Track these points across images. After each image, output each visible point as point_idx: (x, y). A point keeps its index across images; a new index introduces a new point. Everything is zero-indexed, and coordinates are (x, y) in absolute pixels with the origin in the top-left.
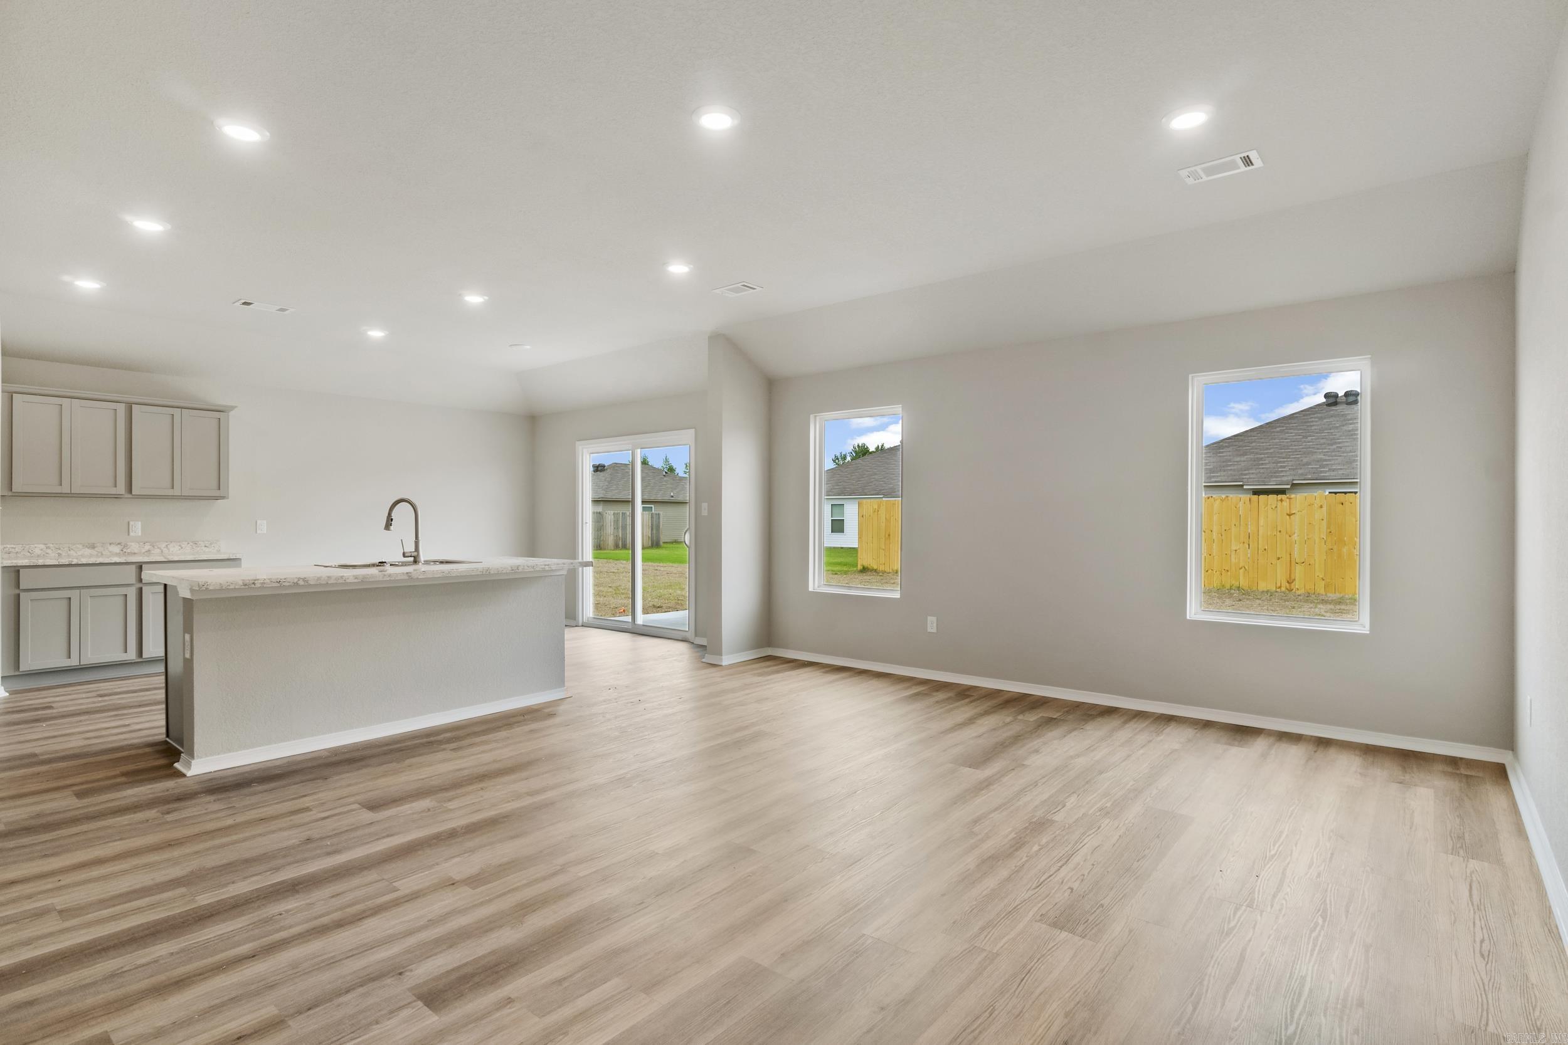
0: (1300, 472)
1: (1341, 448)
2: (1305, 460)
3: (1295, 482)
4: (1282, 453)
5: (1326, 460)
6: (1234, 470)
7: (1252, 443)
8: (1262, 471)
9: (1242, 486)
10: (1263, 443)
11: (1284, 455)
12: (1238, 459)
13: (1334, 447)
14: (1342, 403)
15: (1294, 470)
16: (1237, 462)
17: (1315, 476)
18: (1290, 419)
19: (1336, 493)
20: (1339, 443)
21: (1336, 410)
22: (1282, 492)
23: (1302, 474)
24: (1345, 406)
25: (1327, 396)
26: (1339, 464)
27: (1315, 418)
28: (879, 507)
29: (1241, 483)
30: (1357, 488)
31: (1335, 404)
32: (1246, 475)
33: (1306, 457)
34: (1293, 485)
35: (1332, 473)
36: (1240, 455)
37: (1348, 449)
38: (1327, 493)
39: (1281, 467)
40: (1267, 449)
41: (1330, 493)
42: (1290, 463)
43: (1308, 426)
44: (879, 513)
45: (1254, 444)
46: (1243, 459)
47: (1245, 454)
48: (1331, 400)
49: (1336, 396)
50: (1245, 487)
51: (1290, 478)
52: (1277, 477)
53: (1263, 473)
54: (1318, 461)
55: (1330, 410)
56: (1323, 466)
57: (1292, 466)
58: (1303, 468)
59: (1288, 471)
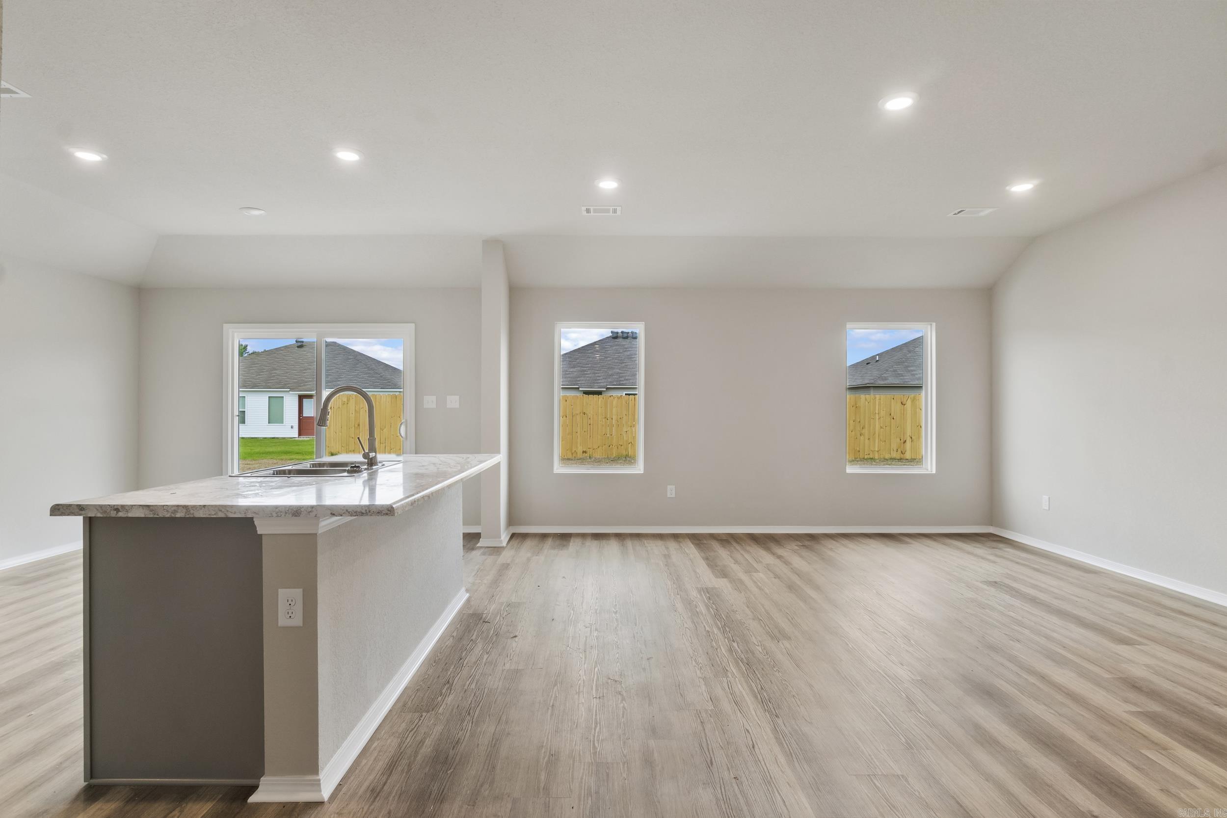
0: (609, 380)
1: (627, 365)
2: (610, 373)
3: (608, 387)
4: (596, 367)
5: (621, 373)
6: (571, 377)
7: (577, 359)
8: (588, 379)
9: (578, 388)
10: (583, 360)
11: (597, 369)
12: (572, 370)
13: (623, 365)
14: (620, 337)
15: (605, 379)
16: (571, 372)
17: (616, 383)
19: (629, 395)
20: (625, 363)
21: (618, 342)
22: (599, 393)
23: (611, 382)
24: (621, 340)
25: (613, 333)
26: (629, 376)
27: (609, 345)
28: (348, 400)
29: (577, 387)
30: (636, 391)
32: (579, 381)
33: (610, 371)
34: (607, 389)
35: (627, 382)
36: (572, 368)
37: (631, 367)
38: (624, 395)
39: (597, 376)
40: (587, 364)
41: (626, 394)
42: (602, 374)
43: (606, 350)
44: (349, 405)
45: (578, 361)
46: (574, 370)
47: (574, 367)
48: (615, 336)
49: (617, 333)
50: (580, 389)
51: (605, 384)
52: (597, 383)
53: (589, 380)
54: (617, 374)
55: (616, 341)
56: (620, 377)
57: (604, 376)
58: (609, 378)
59: (601, 379)
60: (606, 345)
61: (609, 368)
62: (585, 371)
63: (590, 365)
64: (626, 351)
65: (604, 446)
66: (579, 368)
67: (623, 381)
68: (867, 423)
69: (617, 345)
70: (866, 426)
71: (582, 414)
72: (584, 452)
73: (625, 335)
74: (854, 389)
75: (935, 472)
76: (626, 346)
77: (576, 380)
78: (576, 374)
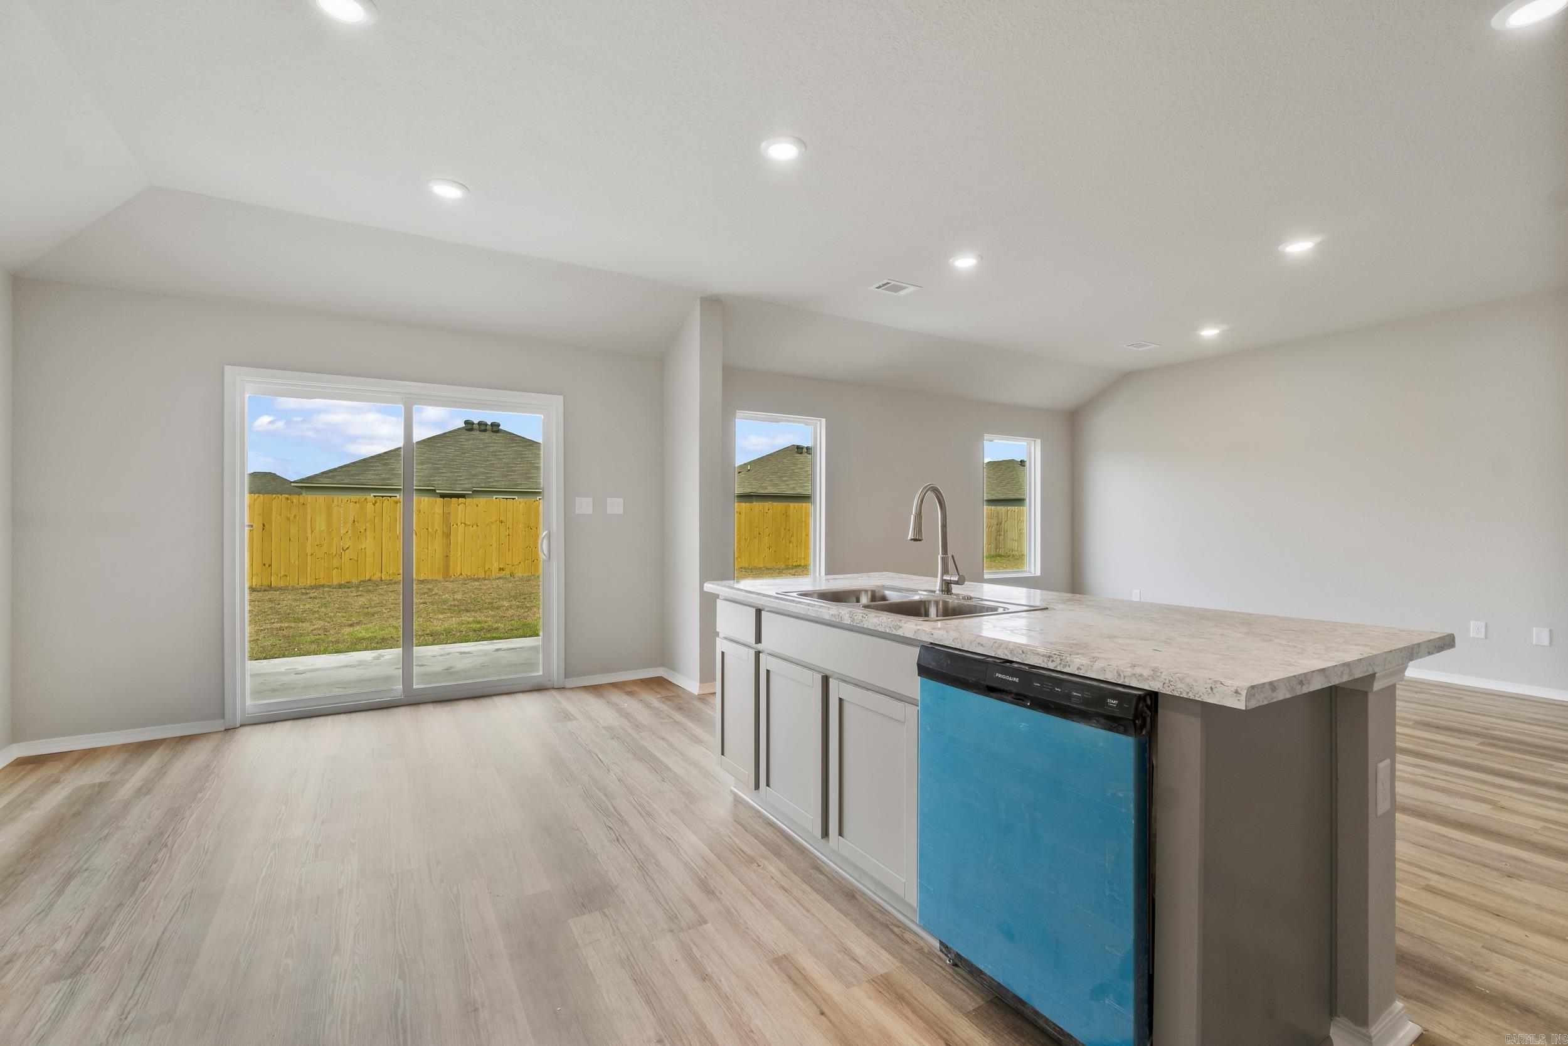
0: (474, 481)
1: (493, 464)
2: (473, 472)
3: (474, 489)
4: (453, 465)
5: (488, 473)
8: (445, 478)
9: (435, 490)
14: (476, 429)
15: (469, 479)
17: (487, 485)
18: (444, 437)
19: (507, 499)
20: (490, 461)
21: (475, 435)
22: (463, 496)
23: (476, 483)
24: (478, 431)
25: (466, 422)
27: (463, 439)
29: (433, 488)
31: (471, 430)
32: (434, 481)
39: (459, 476)
40: (439, 460)
42: (464, 474)
46: (425, 467)
48: (469, 427)
49: (473, 424)
51: (469, 486)
52: (460, 484)
55: (472, 434)
56: (488, 478)
57: (466, 476)
58: (473, 478)
59: (464, 480)
60: (460, 438)
61: (470, 466)
62: (439, 468)
63: (444, 462)
64: (486, 447)
65: (527, 561)
66: (430, 465)
67: (492, 482)
68: (795, 531)
69: (474, 439)
70: (795, 534)
71: (498, 522)
72: (501, 569)
73: (483, 428)
74: (745, 497)
75: (1039, 574)
76: (486, 441)
77: (430, 480)
78: (426, 471)
